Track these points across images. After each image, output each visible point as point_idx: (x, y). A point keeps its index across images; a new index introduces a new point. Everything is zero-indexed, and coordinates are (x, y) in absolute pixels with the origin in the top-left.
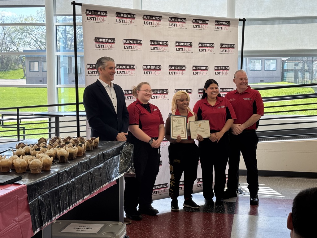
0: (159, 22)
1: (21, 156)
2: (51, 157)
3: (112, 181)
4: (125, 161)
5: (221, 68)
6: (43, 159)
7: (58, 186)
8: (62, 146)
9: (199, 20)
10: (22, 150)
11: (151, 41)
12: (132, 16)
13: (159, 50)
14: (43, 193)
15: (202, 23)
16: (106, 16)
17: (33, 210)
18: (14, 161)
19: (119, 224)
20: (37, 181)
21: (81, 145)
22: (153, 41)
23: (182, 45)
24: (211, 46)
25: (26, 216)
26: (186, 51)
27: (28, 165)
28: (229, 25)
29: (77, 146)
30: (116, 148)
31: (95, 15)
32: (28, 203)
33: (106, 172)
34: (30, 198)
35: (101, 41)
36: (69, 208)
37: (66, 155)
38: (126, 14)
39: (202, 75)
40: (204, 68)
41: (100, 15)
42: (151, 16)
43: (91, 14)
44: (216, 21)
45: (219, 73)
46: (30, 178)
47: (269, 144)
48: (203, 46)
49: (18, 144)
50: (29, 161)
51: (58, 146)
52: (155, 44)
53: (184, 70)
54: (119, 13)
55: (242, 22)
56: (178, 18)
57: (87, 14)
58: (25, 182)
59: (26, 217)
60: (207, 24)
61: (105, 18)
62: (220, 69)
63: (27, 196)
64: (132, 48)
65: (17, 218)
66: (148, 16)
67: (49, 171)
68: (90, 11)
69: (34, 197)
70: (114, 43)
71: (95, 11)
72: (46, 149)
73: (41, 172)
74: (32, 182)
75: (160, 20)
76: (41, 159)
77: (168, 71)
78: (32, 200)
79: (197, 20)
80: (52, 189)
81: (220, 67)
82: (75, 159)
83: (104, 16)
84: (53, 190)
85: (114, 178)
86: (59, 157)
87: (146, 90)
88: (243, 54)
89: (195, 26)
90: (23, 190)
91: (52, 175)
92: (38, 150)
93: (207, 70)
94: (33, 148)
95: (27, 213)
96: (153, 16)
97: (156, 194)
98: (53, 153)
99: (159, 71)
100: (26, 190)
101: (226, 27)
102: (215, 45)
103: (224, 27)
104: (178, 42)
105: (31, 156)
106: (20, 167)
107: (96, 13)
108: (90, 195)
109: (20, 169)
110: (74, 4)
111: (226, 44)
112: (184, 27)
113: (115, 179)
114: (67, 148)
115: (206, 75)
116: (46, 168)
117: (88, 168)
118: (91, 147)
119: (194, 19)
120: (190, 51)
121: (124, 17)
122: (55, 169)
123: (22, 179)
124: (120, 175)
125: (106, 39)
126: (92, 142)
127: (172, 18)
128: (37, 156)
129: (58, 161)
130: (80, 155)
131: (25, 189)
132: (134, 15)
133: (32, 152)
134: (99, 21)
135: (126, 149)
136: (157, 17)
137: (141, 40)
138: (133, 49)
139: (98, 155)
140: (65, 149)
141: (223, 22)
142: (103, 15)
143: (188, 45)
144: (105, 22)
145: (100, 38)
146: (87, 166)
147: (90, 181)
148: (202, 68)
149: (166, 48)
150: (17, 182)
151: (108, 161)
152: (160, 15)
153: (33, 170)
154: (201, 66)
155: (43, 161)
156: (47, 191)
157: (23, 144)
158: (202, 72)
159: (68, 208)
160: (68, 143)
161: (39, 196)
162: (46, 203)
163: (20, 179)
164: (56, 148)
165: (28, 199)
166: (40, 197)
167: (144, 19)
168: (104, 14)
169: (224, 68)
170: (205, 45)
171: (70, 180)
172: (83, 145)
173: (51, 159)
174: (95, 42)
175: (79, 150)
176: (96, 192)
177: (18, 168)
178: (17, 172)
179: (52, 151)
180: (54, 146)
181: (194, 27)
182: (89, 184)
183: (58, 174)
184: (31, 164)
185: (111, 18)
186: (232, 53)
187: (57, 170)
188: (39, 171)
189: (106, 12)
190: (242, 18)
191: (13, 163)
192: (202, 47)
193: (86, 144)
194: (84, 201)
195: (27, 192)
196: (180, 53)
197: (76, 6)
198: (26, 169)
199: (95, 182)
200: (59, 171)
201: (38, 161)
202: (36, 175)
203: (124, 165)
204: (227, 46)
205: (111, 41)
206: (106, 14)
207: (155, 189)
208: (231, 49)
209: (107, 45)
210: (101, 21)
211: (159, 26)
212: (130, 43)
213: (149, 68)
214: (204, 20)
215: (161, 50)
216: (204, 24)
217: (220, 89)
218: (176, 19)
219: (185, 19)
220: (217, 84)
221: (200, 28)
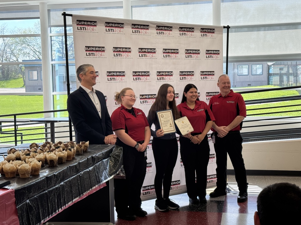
0: (147, 31)
1: (11, 161)
2: (39, 162)
3: (101, 183)
4: (115, 164)
6: (32, 164)
7: (47, 189)
8: (52, 151)
9: (185, 28)
10: (13, 155)
11: (139, 48)
12: (121, 25)
13: (147, 57)
14: (32, 197)
15: (188, 31)
16: (95, 26)
17: (22, 214)
18: (3, 166)
19: (109, 224)
20: (25, 185)
21: (70, 150)
22: (142, 49)
23: (168, 52)
24: (197, 52)
25: (14, 219)
26: (173, 58)
27: (17, 170)
28: (214, 32)
29: (66, 150)
30: (105, 151)
31: (85, 25)
32: (16, 207)
33: (96, 174)
34: (18, 202)
35: (91, 50)
36: (58, 211)
37: (56, 159)
38: (115, 23)
39: (188, 80)
40: (191, 74)
41: (90, 25)
42: (138, 25)
43: (81, 25)
44: (201, 29)
45: (205, 78)
46: (18, 183)
47: (255, 144)
48: (189, 52)
49: (10, 149)
50: (17, 166)
51: (48, 150)
52: (143, 51)
53: (172, 75)
54: (108, 23)
55: (226, 29)
56: (165, 27)
57: (77, 24)
58: (13, 187)
59: (14, 221)
60: (193, 31)
61: (95, 28)
62: (206, 74)
63: (15, 201)
64: (121, 56)
65: (4, 222)
66: (136, 25)
67: (38, 175)
68: (80, 21)
69: (23, 201)
70: (104, 51)
71: (85, 21)
72: (37, 154)
73: (30, 176)
74: (20, 186)
75: (148, 29)
76: (30, 164)
77: (156, 77)
78: (20, 204)
79: (183, 28)
80: (41, 193)
81: (206, 72)
82: (64, 163)
83: (94, 25)
84: (42, 193)
85: (103, 181)
86: (49, 161)
87: (131, 95)
88: (228, 60)
89: (181, 34)
91: (40, 179)
92: (29, 155)
93: (193, 75)
94: (24, 153)
95: (15, 217)
96: (141, 25)
97: (147, 195)
98: (43, 158)
99: (148, 77)
100: (14, 195)
101: (211, 34)
102: (201, 51)
103: (209, 35)
104: (166, 50)
105: (20, 161)
106: (9, 172)
107: (85, 23)
108: (80, 197)
109: (9, 174)
110: (65, 15)
111: (211, 51)
112: (171, 35)
113: (105, 181)
114: (56, 152)
115: (192, 80)
116: (35, 173)
117: (78, 171)
118: (81, 151)
119: (180, 27)
120: (177, 58)
121: (113, 27)
122: (45, 173)
123: (10, 183)
124: (109, 177)
125: (96, 47)
126: (82, 146)
127: (159, 27)
128: (26, 161)
129: (48, 166)
130: (69, 159)
132: (123, 24)
133: (22, 157)
134: (89, 31)
135: (115, 152)
137: (130, 48)
138: (122, 57)
139: (87, 158)
140: (55, 154)
141: (208, 29)
142: (92, 25)
143: (175, 51)
144: (95, 31)
145: (90, 47)
146: (77, 169)
147: (80, 183)
148: (189, 73)
149: (154, 55)
150: (6, 187)
151: (98, 164)
152: (147, 24)
153: (22, 174)
155: (31, 166)
156: (36, 195)
157: (15, 149)
158: (188, 77)
159: (57, 211)
160: (59, 147)
161: (27, 200)
162: (35, 207)
163: (8, 183)
164: (45, 153)
165: (16, 203)
166: (28, 201)
167: (132, 28)
168: (93, 24)
169: (209, 73)
170: (192, 52)
171: (60, 183)
172: (72, 150)
173: (40, 164)
175: (68, 154)
176: (85, 195)
177: (7, 173)
178: (6, 176)
179: (41, 156)
180: (44, 150)
181: (180, 35)
182: (79, 187)
183: (47, 178)
184: (20, 169)
185: (101, 28)
186: (217, 59)
187: (45, 174)
188: (28, 175)
189: (96, 22)
190: (226, 26)
191: (2, 169)
193: (75, 148)
194: (73, 203)
195: (15, 197)
196: (168, 60)
197: (66, 16)
198: (15, 174)
199: (84, 185)
200: (48, 175)
201: (27, 166)
202: (25, 180)
203: (113, 168)
204: (212, 52)
205: (101, 49)
206: (96, 24)
207: (146, 190)
208: (216, 55)
209: (97, 53)
210: (91, 30)
211: (147, 34)
212: (120, 51)
213: (137, 74)
214: (190, 28)
215: (149, 57)
216: (190, 31)
217: (207, 93)
218: (162, 28)
219: (171, 27)
220: (197, 89)
221: (186, 35)
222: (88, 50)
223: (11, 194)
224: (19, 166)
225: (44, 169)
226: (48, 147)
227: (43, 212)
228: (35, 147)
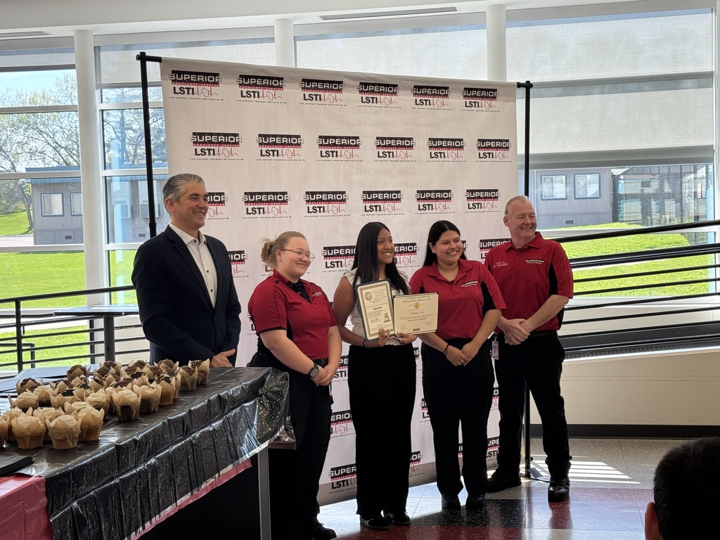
0: (338, 95)
1: (30, 409)
2: (99, 409)
3: (241, 460)
4: (271, 412)
5: (481, 194)
6: (81, 414)
7: (118, 476)
8: (125, 384)
9: (427, 87)
10: (31, 396)
11: (320, 137)
12: (276, 83)
13: (339, 158)
14: (84, 495)
15: (434, 95)
16: (216, 83)
17: (61, 536)
18: (13, 422)
20: (69, 467)
21: (168, 380)
22: (326, 138)
23: (391, 145)
24: (457, 144)
26: (399, 159)
27: (47, 430)
28: (494, 98)
29: (158, 382)
30: (249, 382)
31: (193, 82)
32: (49, 518)
33: (227, 439)
34: (52, 507)
35: (207, 141)
36: (144, 529)
37: (135, 403)
38: (263, 78)
39: (438, 211)
40: (444, 196)
41: (204, 83)
42: (318, 81)
43: (183, 81)
44: (465, 89)
45: (477, 205)
46: (51, 461)
48: (439, 145)
49: (21, 381)
50: (47, 421)
51: (114, 382)
52: (330, 143)
53: (399, 200)
54: (247, 77)
55: (523, 90)
56: (380, 85)
57: (173, 81)
58: (40, 470)
60: (446, 96)
61: (214, 89)
62: (479, 196)
63: (46, 504)
64: (278, 155)
66: (312, 81)
67: (96, 443)
68: (180, 73)
69: (64, 504)
70: (236, 144)
71: (190, 73)
72: (88, 391)
73: (78, 445)
74: (56, 469)
75: (340, 91)
76: (76, 414)
77: (362, 204)
78: (58, 513)
79: (422, 87)
80: (103, 484)
81: (480, 191)
82: (154, 412)
83: (212, 83)
84: (106, 485)
85: (245, 454)
86: (119, 409)
87: (300, 250)
89: (418, 102)
90: (35, 489)
91: (103, 451)
92: (70, 393)
93: (449, 199)
94: (57, 390)
96: (324, 82)
97: (342, 488)
98: (104, 400)
99: (342, 206)
100: (44, 489)
101: (489, 102)
102: (466, 142)
103: (484, 103)
104: (383, 139)
105: (52, 410)
106: (27, 436)
107: (193, 78)
108: (192, 494)
109: (28, 441)
110: (143, 58)
111: (490, 141)
112: (394, 105)
113: (248, 456)
114: (135, 387)
115: (448, 210)
116: (88, 437)
117: (187, 432)
118: (192, 383)
119: (415, 87)
120: (410, 158)
121: (258, 86)
122: (110, 438)
123: (33, 463)
124: (258, 445)
125: (218, 135)
126: (194, 372)
127: (366, 85)
128: (66, 408)
129: (117, 419)
130: (166, 402)
131: (40, 487)
132: (280, 79)
133: (54, 400)
134: (201, 96)
135: (272, 385)
136: (332, 84)
137: (298, 137)
138: (280, 157)
139: (209, 400)
140: (132, 389)
141: (482, 90)
142: (209, 83)
143: (405, 143)
144: (214, 96)
145: (204, 134)
146: (184, 427)
147: (191, 462)
148: (438, 195)
149: (355, 151)
150: (23, 471)
151: (232, 413)
152: (339, 79)
153: (58, 440)
154: (436, 191)
155: (80, 420)
156: (93, 490)
157: (34, 381)
158: (438, 203)
159: (141, 528)
160: (139, 375)
161: (73, 501)
162: (90, 518)
163: (28, 463)
164: (109, 389)
165: (49, 511)
166: (75, 504)
167: (303, 88)
168: (211, 79)
169: (487, 194)
170: (444, 143)
171: (146, 461)
172: (173, 380)
173: (100, 414)
174: (194, 143)
175: (165, 391)
176: (207, 486)
177: (23, 438)
178: (21, 446)
179: (101, 395)
180: (105, 383)
181: (416, 104)
182: (189, 470)
183: (118, 448)
184: (54, 428)
185: (229, 89)
186: (503, 160)
187: (114, 440)
188: (73, 443)
189: (217, 75)
190: (523, 81)
191: (10, 427)
192: (437, 147)
193: (179, 377)
194: (177, 509)
195: (47, 494)
196: (388, 163)
197: (147, 62)
198: (42, 439)
199: (202, 465)
200: (119, 441)
201: (70, 421)
202: (66, 453)
203: (268, 423)
204: (492, 144)
205: (230, 140)
206: (217, 80)
207: (340, 476)
208: (502, 152)
209: (221, 148)
210: (206, 94)
211: (339, 102)
212: (275, 144)
213: (318, 199)
214: (438, 88)
215: (344, 158)
216: (440, 95)
217: (481, 241)
218: (375, 87)
219: (395, 86)
220: (458, 232)
221: (430, 104)
222: (200, 143)
223: (37, 487)
224: (51, 420)
225: (110, 426)
226: (112, 375)
227: (110, 530)
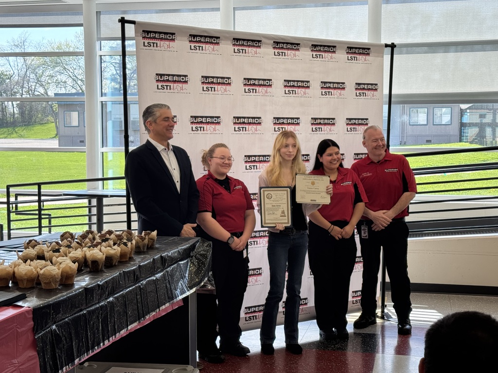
0: (258, 50)
1: (29, 261)
2: (74, 263)
3: (175, 300)
4: (198, 269)
5: (356, 122)
6: (62, 266)
7: (86, 309)
8: (96, 246)
9: (321, 46)
10: (32, 252)
11: (245, 79)
12: (214, 40)
13: (257, 94)
14: (61, 321)
15: (325, 51)
16: (173, 40)
17: (43, 348)
18: (16, 269)
19: (187, 368)
20: (50, 301)
21: (125, 244)
22: (249, 79)
23: (294, 85)
24: (340, 86)
25: (30, 356)
26: (300, 95)
27: (38, 276)
28: (368, 54)
29: (119, 245)
30: (183, 248)
31: (157, 39)
32: (34, 336)
33: (166, 285)
34: (37, 328)
35: (165, 80)
36: (104, 344)
37: (102, 259)
38: (206, 37)
39: (326, 132)
40: (330, 122)
41: (165, 39)
42: (244, 40)
43: (150, 38)
44: (348, 47)
45: (353, 129)
46: (38, 297)
47: (434, 241)
48: (328, 86)
49: (27, 241)
50: (38, 269)
51: (90, 244)
52: (251, 83)
53: (298, 124)
54: (194, 36)
55: (389, 49)
56: (287, 43)
57: (143, 37)
58: (30, 303)
59: (30, 359)
60: (334, 52)
61: (172, 43)
63: (33, 326)
64: (214, 91)
65: (15, 361)
66: (240, 40)
67: (72, 285)
68: (148, 32)
69: (45, 326)
70: (186, 82)
71: (155, 32)
72: (71, 249)
73: (59, 286)
74: (41, 302)
75: (259, 47)
76: (58, 266)
77: (273, 126)
78: (41, 332)
79: (317, 46)
80: (75, 314)
81: (355, 119)
82: (115, 265)
83: (170, 40)
84: (77, 315)
85: (178, 296)
86: (90, 263)
87: (222, 157)
88: (392, 100)
89: (314, 56)
90: (25, 316)
91: (75, 291)
92: (58, 251)
93: (334, 124)
94: (50, 249)
95: (32, 353)
96: (248, 40)
97: (252, 321)
98: (80, 257)
99: (259, 127)
100: (31, 316)
101: (364, 57)
102: (347, 85)
103: (361, 58)
104: (289, 81)
105: (43, 262)
106: (25, 279)
107: (157, 36)
108: (139, 322)
109: (25, 282)
110: (123, 21)
111: (364, 84)
112: (297, 58)
113: (181, 297)
114: (103, 248)
115: (332, 132)
116: (66, 281)
117: (137, 280)
118: (144, 246)
119: (312, 45)
120: (307, 95)
121: (202, 42)
122: (83, 282)
123: (26, 297)
124: (188, 291)
126: (145, 239)
127: (277, 43)
128: (53, 261)
129: (88, 270)
130: (124, 259)
131: (29, 314)
132: (218, 38)
133: (47, 255)
134: (163, 48)
135: (200, 250)
136: (254, 42)
137: (229, 78)
138: (216, 92)
139: (154, 259)
140: (100, 251)
141: (359, 48)
142: (168, 39)
143: (304, 85)
144: (171, 49)
145: (164, 75)
146: (135, 277)
147: (140, 300)
148: (326, 121)
149: (269, 89)
150: (20, 303)
151: (170, 268)
152: (259, 39)
153: (45, 283)
154: (324, 119)
155: (61, 270)
156: (67, 318)
157: (36, 241)
158: (325, 127)
159: (102, 344)
160: (107, 240)
161: (53, 325)
162: (65, 336)
163: (22, 298)
164: (85, 249)
165: (35, 330)
166: (54, 327)
167: (233, 45)
168: (170, 37)
169: (360, 122)
170: (331, 86)
171: (106, 299)
172: (129, 244)
173: (75, 266)
174: (157, 81)
175: (123, 252)
176: (149, 318)
177: (22, 280)
178: (21, 286)
179: (78, 253)
180: (83, 245)
181: (313, 57)
182: (138, 306)
183: (87, 290)
184: (43, 274)
185: (182, 44)
186: (373, 98)
187: (83, 284)
188: (56, 285)
189: (174, 34)
190: (390, 43)
191: (14, 273)
192: (327, 88)
193: (134, 242)
194: (128, 332)
195: (34, 319)
196: (292, 98)
197: (126, 24)
198: (35, 282)
199: (147, 303)
200: (87, 285)
201: (54, 270)
202: (50, 292)
203: (196, 275)
204: (366, 87)
205: (182, 79)
206: (173, 38)
207: (251, 312)
208: (372, 92)
209: (175, 85)
210: (166, 47)
211: (258, 55)
212: (212, 83)
213: (242, 122)
214: (329, 46)
215: (261, 94)
216: (329, 52)
217: (355, 154)
218: (284, 45)
219: (298, 44)
220: (338, 147)
221: (322, 58)
222: (161, 81)
223: (27, 315)
224: (41, 269)
225: (83, 274)
226: (90, 239)
227: (79, 345)
228: (69, 239)
